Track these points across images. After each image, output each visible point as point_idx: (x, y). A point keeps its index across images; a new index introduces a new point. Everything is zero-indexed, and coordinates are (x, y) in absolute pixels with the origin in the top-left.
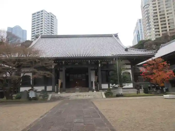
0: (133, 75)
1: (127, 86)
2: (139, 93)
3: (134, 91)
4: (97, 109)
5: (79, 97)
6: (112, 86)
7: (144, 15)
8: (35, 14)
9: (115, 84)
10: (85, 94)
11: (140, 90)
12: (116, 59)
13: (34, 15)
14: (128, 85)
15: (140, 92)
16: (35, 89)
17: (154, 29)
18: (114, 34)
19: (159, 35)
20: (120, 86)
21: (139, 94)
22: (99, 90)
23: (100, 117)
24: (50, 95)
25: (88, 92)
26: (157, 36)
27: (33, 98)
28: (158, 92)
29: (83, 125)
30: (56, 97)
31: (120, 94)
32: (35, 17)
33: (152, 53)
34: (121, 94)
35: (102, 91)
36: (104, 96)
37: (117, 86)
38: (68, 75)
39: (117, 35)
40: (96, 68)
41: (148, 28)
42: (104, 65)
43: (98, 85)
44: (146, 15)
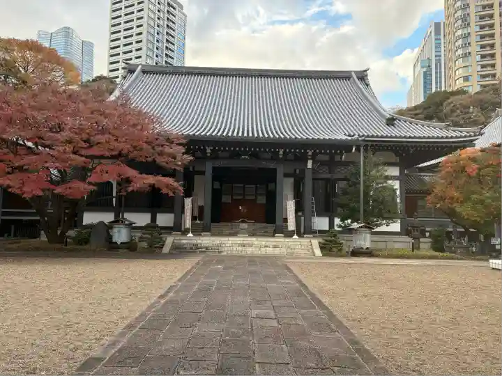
0: (404, 196)
1: (385, 226)
2: (419, 248)
3: (405, 243)
4: (303, 285)
5: (249, 251)
6: (343, 225)
7: (452, 11)
9: (349, 221)
10: (264, 243)
11: (421, 240)
12: (358, 150)
14: (387, 226)
15: (422, 246)
16: (127, 220)
17: (478, 58)
18: (355, 72)
19: (494, 76)
20: (366, 227)
21: (416, 252)
22: (304, 234)
23: (315, 308)
24: (169, 240)
25: (273, 236)
26: (487, 79)
27: (121, 243)
28: (474, 249)
29: (276, 325)
30: (184, 244)
31: (364, 250)
33: (465, 137)
34: (367, 248)
35: (312, 236)
36: (318, 252)
37: (355, 225)
38: (217, 185)
39: (367, 76)
40: (298, 172)
41: (460, 52)
42: (323, 163)
43: (303, 218)
44: (459, 13)
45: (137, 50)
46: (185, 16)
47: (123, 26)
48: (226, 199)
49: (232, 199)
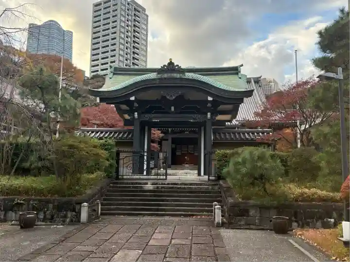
8: (99, 4)
13: (98, 8)
32: (99, 13)
45: (113, 39)
46: (147, 16)
47: (102, 22)
48: (178, 153)
49: (182, 153)
